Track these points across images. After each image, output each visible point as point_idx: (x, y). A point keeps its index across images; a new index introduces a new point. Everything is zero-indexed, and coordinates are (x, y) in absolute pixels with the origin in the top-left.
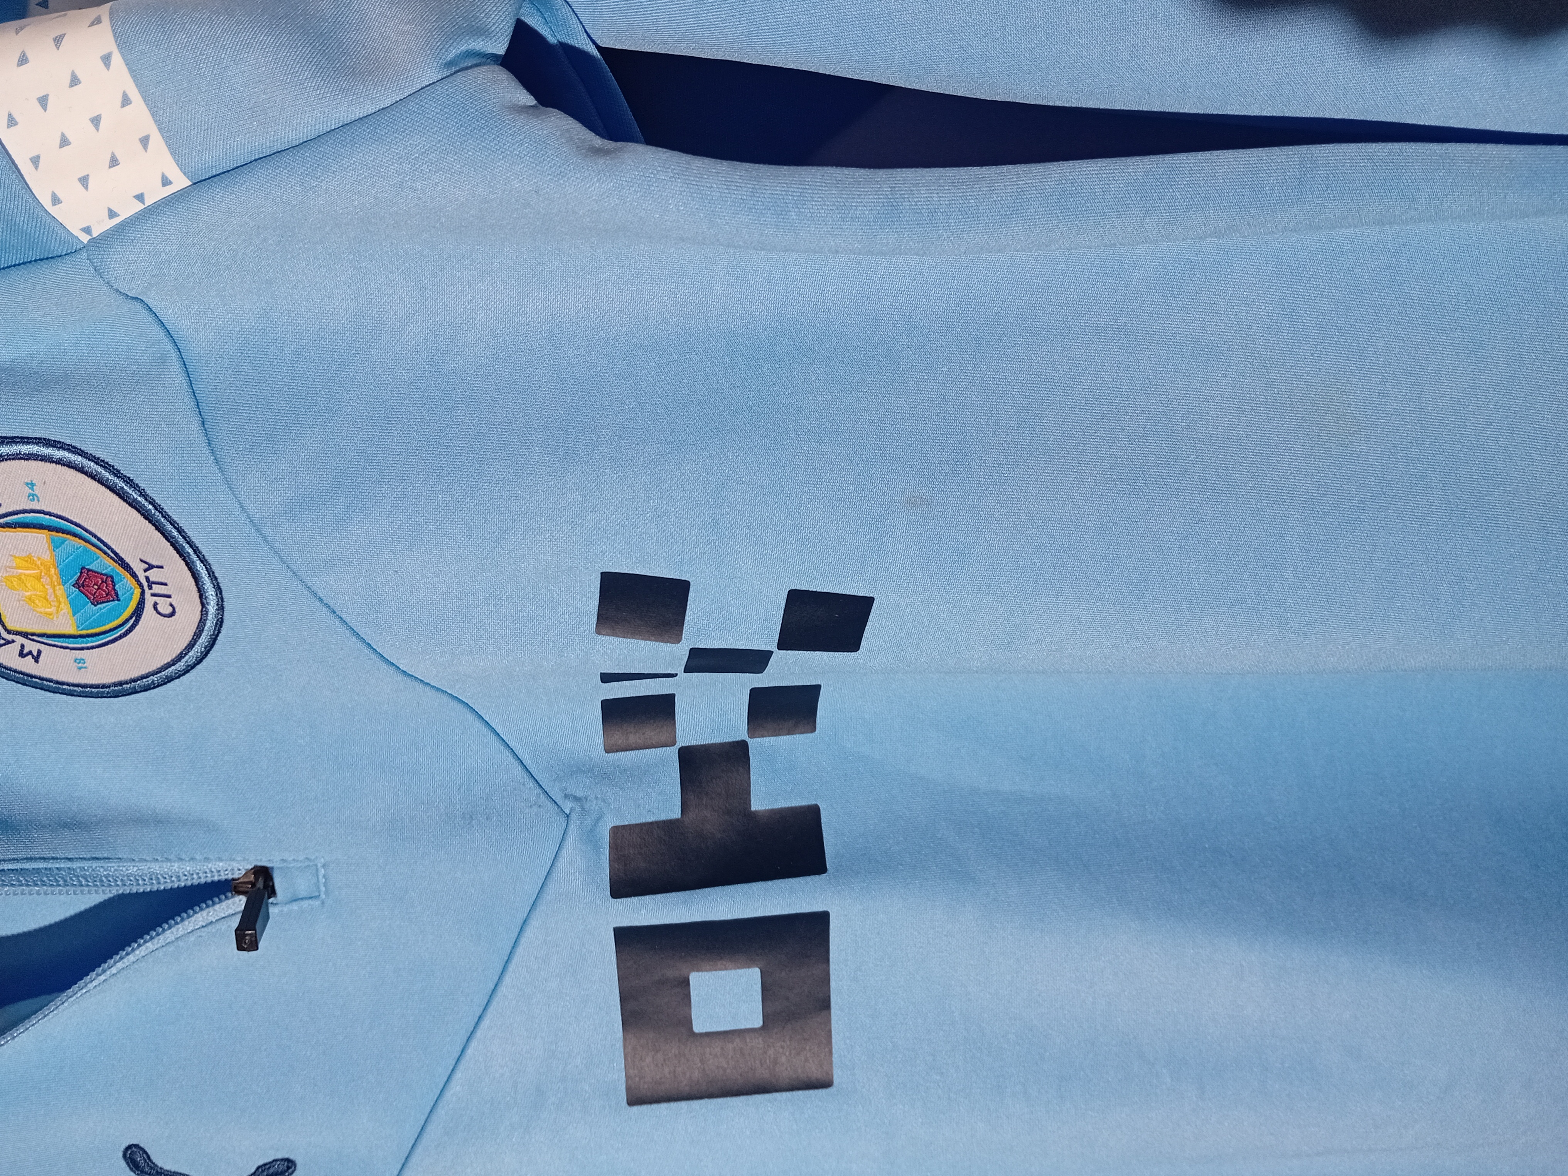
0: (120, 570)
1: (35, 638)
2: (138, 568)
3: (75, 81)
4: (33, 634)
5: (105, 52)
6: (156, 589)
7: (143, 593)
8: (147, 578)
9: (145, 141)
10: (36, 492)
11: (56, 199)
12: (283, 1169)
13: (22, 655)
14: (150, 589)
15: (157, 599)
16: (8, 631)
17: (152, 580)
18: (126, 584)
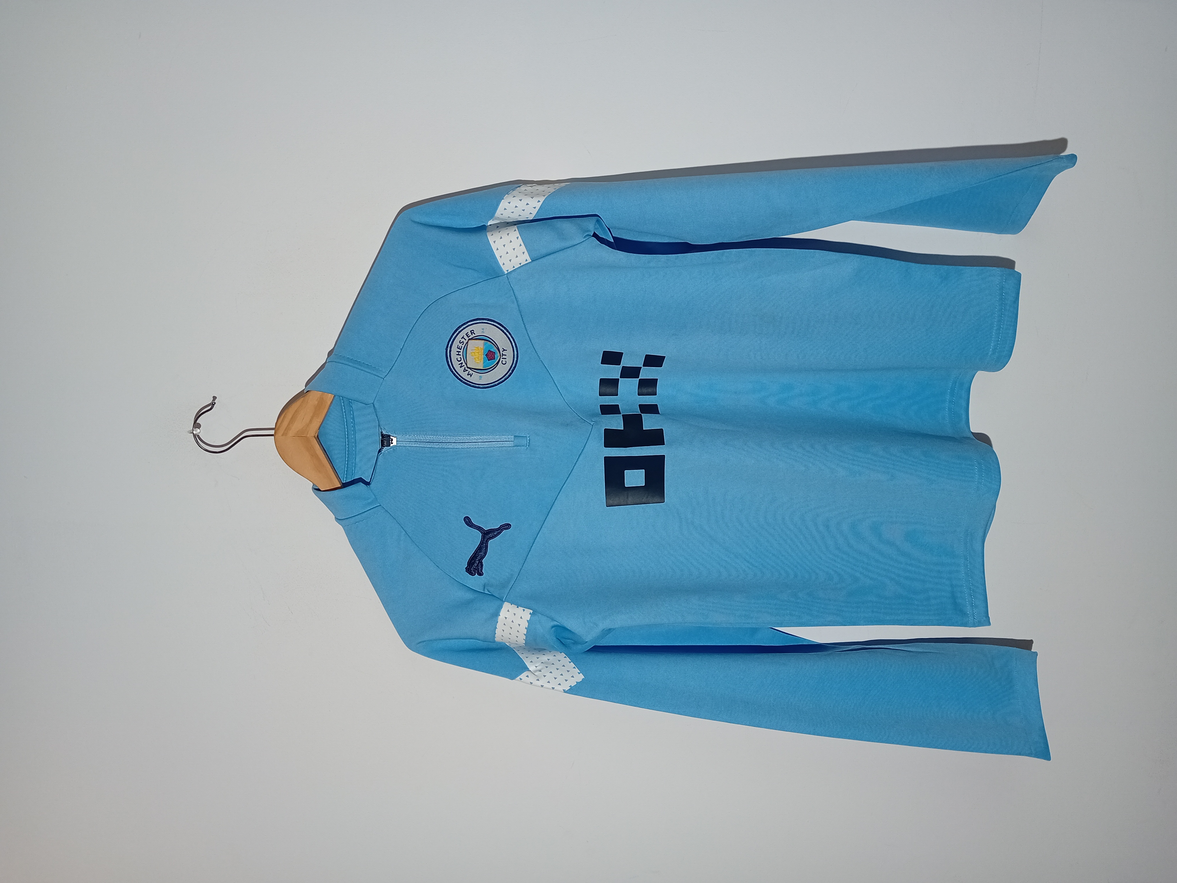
0: (498, 351)
1: (473, 370)
2: (501, 350)
3: (511, 242)
4: (473, 368)
5: (517, 236)
6: (504, 357)
7: (500, 358)
8: (502, 353)
9: (523, 253)
10: (484, 331)
11: (504, 264)
12: (507, 526)
13: (468, 375)
14: (502, 356)
15: (503, 359)
16: (468, 368)
17: (503, 354)
18: (497, 355)
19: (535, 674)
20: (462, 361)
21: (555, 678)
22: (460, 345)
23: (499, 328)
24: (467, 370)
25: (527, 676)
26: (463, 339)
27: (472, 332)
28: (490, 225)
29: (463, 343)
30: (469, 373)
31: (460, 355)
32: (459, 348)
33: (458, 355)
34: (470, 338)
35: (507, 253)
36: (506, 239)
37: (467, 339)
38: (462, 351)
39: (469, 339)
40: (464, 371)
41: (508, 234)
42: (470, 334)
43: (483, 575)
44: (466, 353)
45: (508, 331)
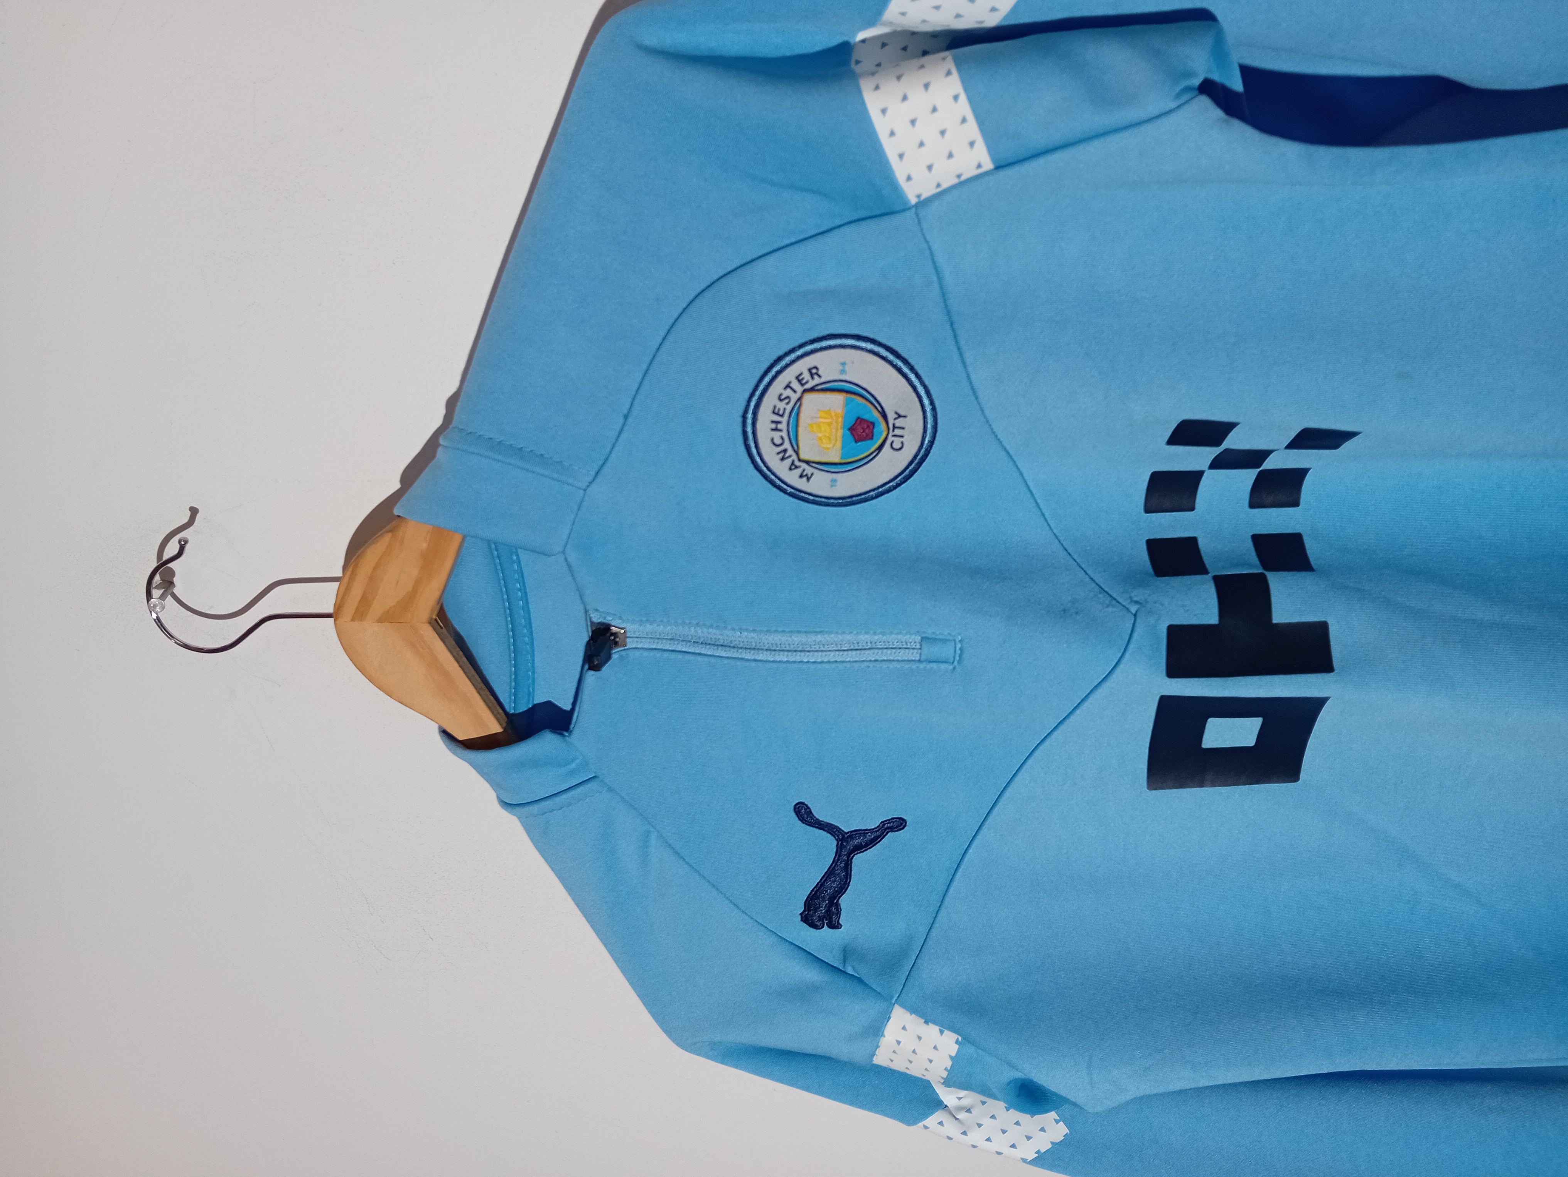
0: (881, 419)
1: (814, 465)
2: (891, 416)
3: (934, 110)
4: (814, 462)
5: (955, 91)
6: (897, 432)
7: (888, 435)
8: (894, 424)
9: (972, 144)
10: (846, 369)
11: (909, 178)
12: (898, 824)
13: (801, 476)
14: (893, 431)
15: (894, 439)
16: (800, 460)
17: (897, 425)
18: (881, 428)
19: (957, 1117)
20: (787, 445)
21: (1004, 1132)
22: (781, 405)
23: (890, 363)
24: (796, 467)
25: (941, 1123)
26: (788, 390)
27: (813, 372)
28: (863, 41)
29: (787, 401)
30: (805, 474)
31: (781, 430)
32: (778, 414)
33: (776, 430)
34: (807, 386)
35: (922, 144)
36: (919, 100)
37: (799, 389)
38: (784, 420)
39: (805, 391)
40: (790, 469)
41: (926, 86)
42: (806, 376)
43: (841, 928)
44: (797, 426)
45: (912, 369)
